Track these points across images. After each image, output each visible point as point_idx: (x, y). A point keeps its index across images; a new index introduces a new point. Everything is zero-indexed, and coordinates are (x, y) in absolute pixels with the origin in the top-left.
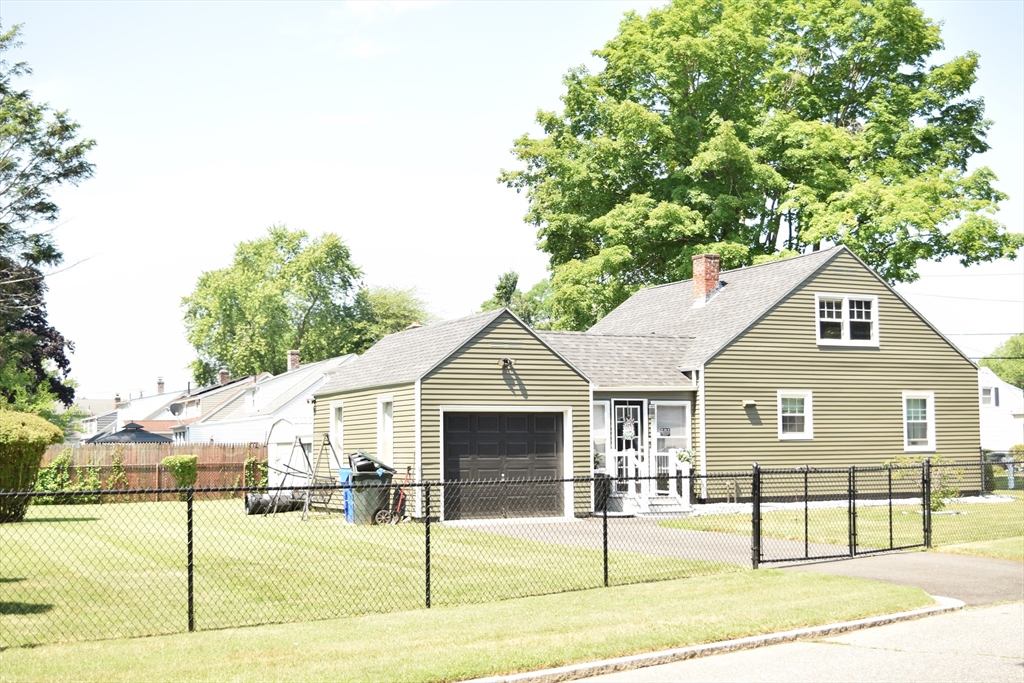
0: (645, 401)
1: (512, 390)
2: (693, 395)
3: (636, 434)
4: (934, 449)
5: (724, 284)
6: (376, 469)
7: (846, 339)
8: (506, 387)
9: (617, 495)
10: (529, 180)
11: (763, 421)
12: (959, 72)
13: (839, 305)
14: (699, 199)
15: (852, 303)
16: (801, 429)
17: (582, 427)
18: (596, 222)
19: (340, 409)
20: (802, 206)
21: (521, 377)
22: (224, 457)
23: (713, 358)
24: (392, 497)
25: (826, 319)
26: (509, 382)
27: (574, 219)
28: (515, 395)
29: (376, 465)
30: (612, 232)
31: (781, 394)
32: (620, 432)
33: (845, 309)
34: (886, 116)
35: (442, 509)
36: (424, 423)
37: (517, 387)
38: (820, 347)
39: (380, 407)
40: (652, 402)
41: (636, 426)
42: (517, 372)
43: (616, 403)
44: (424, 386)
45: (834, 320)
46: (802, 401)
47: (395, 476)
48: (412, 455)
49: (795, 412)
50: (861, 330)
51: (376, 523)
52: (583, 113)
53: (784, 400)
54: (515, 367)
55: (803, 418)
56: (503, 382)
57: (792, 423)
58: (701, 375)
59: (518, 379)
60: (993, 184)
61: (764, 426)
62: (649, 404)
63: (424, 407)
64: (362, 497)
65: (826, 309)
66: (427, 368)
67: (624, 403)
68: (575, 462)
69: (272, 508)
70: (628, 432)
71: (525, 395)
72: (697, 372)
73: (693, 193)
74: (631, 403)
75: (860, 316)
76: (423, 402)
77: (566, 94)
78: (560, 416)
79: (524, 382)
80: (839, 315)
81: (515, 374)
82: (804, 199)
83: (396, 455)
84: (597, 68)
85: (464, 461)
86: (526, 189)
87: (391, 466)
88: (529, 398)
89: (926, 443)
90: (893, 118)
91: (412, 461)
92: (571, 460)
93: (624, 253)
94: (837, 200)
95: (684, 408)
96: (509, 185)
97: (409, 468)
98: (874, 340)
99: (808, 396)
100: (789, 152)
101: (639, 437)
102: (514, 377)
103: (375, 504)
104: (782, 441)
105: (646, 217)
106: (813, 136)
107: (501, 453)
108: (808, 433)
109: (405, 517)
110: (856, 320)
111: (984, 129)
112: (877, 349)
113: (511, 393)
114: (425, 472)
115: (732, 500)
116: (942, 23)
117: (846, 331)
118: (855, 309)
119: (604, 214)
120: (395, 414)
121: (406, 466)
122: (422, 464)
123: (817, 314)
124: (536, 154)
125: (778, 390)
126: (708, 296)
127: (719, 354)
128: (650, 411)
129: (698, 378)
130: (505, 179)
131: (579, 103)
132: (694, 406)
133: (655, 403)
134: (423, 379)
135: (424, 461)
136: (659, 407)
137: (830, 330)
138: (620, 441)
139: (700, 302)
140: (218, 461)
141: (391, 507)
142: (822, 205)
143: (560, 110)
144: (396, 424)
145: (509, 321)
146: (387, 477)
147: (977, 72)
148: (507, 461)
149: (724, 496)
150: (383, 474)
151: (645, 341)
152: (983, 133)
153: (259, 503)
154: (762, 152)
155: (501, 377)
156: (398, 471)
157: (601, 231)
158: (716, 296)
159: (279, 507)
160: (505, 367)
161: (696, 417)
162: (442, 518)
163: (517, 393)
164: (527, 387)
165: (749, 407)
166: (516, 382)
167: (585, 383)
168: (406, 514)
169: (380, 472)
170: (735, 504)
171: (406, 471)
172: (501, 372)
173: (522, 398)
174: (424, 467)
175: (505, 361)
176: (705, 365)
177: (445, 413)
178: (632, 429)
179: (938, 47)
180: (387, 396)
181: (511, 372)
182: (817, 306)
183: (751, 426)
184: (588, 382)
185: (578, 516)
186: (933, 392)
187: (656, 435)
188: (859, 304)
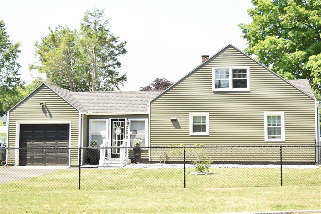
0: (126, 119)
1: (46, 115)
2: (148, 116)
3: (122, 133)
4: (284, 141)
7: (230, 88)
8: (44, 114)
11: (181, 127)
13: (228, 72)
15: (234, 71)
16: (204, 130)
17: (75, 130)
21: (49, 110)
23: (155, 100)
25: (219, 80)
26: (45, 112)
31: (191, 115)
33: (231, 74)
35: (16, 162)
36: (10, 128)
37: (48, 114)
38: (214, 92)
40: (129, 119)
41: (122, 129)
42: (48, 108)
43: (113, 120)
44: (10, 114)
45: (224, 79)
46: (204, 117)
49: (200, 123)
53: (194, 118)
54: (48, 106)
55: (205, 125)
56: (42, 112)
57: (199, 128)
58: (149, 107)
59: (48, 111)
61: (182, 129)
63: (10, 122)
65: (219, 75)
67: (117, 120)
68: (72, 144)
70: (118, 132)
71: (51, 117)
74: (120, 120)
75: (239, 77)
76: (10, 120)
78: (69, 125)
79: (51, 112)
80: (227, 77)
81: (47, 109)
85: (29, 143)
88: (53, 118)
89: (280, 137)
95: (144, 121)
98: (249, 88)
99: (207, 115)
102: (47, 110)
103: (1, 159)
104: (191, 136)
108: (207, 133)
110: (237, 78)
112: (249, 92)
113: (45, 116)
115: (163, 163)
117: (230, 84)
118: (237, 74)
123: (213, 77)
125: (190, 113)
128: (128, 123)
132: (148, 121)
135: (9, 143)
136: (131, 121)
138: (115, 136)
145: (45, 87)
148: (46, 144)
149: (159, 160)
155: (41, 110)
160: (43, 106)
162: (16, 165)
163: (48, 116)
164: (52, 114)
165: (175, 121)
166: (47, 112)
167: (77, 112)
169: (2, 147)
172: (41, 108)
173: (50, 118)
174: (9, 145)
175: (42, 104)
176: (151, 102)
177: (20, 124)
178: (120, 131)
181: (45, 108)
182: (213, 73)
183: (175, 129)
184: (79, 111)
185: (72, 166)
186: (284, 112)
187: (130, 133)
188: (240, 71)
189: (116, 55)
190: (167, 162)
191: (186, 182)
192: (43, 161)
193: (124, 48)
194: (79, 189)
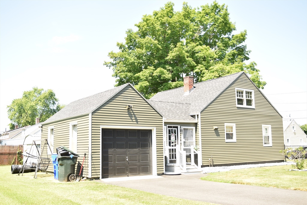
0: (179, 127)
1: (131, 119)
2: (196, 125)
3: (176, 140)
4: (271, 146)
5: (194, 87)
6: (69, 155)
7: (245, 105)
8: (129, 118)
9: (170, 165)
10: (113, 65)
11: (220, 135)
12: (242, 36)
13: (242, 93)
14: (169, 68)
15: (246, 92)
16: (232, 138)
17: (159, 136)
18: (137, 75)
19: (52, 129)
20: (201, 71)
21: (135, 114)
22: (10, 150)
23: (203, 110)
24: (76, 167)
25: (239, 98)
26: (130, 116)
27: (129, 74)
28: (133, 121)
29: (70, 153)
30: (142, 77)
32: (170, 139)
33: (244, 94)
34: (222, 48)
35: (101, 173)
36: (93, 133)
37: (134, 118)
38: (238, 108)
39: (71, 127)
40: (182, 127)
41: (175, 136)
42: (134, 111)
43: (169, 127)
44: (93, 116)
45: (241, 98)
46: (232, 128)
47: (78, 158)
48: (87, 148)
49: (230, 132)
50: (249, 102)
51: (69, 181)
52: (132, 43)
53: (227, 127)
54: (133, 109)
55: (232, 134)
56: (128, 116)
57: (230, 136)
58: (199, 116)
59: (134, 115)
60: (256, 67)
61: (221, 137)
62: (180, 128)
63: (93, 126)
64: (63, 168)
65: (238, 94)
66: (95, 108)
67: (171, 127)
68: (157, 151)
69: (22, 171)
70: (173, 138)
72: (198, 115)
73: (167, 66)
74: (174, 127)
75: (248, 97)
76: (93, 123)
77: (126, 37)
78: (150, 131)
79: (137, 116)
80: (242, 96)
81: (133, 112)
82: (201, 69)
83: (78, 148)
84: (136, 30)
85: (110, 151)
86: (112, 67)
87: (76, 153)
88: (139, 123)
89: (269, 143)
90: (224, 48)
91: (87, 151)
92: (156, 150)
93: (147, 84)
94: (212, 69)
95: (192, 129)
96: (107, 66)
97: (85, 154)
98: (253, 106)
99: (234, 125)
100: (196, 55)
101: (177, 141)
102: (132, 113)
103: (69, 171)
104: (227, 143)
105: (153, 73)
106: (203, 50)
107: (126, 148)
108: (234, 139)
109: (83, 177)
110: (247, 98)
111: (249, 53)
112: (254, 109)
113: (131, 120)
114: (93, 156)
115: (211, 166)
116: (235, 23)
117: (245, 102)
118: (247, 95)
119: (139, 72)
120: (78, 130)
121: (84, 154)
122: (92, 152)
123: (236, 96)
124: (116, 56)
125: (225, 123)
126: (190, 91)
127: (205, 108)
128: (181, 131)
129: (198, 118)
130: (106, 64)
131: (130, 40)
132: (196, 129)
133: (183, 127)
134: (93, 113)
135: (93, 151)
136: (184, 129)
137: (240, 101)
138: (170, 143)
139: (187, 93)
140: (8, 152)
141: (75, 172)
142: (207, 71)
143: (124, 42)
144: (78, 134)
145: (130, 89)
146: (75, 159)
147: (246, 36)
148: (129, 151)
149: (208, 164)
150: (73, 157)
151: (174, 104)
152: (248, 54)
153: (17, 169)
154: (188, 55)
155: (127, 113)
156: (80, 156)
157: (138, 77)
158: (192, 91)
159: (25, 170)
160: (129, 108)
161: (197, 133)
162: (101, 178)
163: (133, 120)
164: (138, 118)
165: (216, 129)
166: (133, 116)
167: (161, 117)
168: (83, 176)
169: (72, 156)
170: (212, 167)
171: (84, 156)
172: (127, 111)
173: (136, 123)
174: (93, 154)
175: (129, 106)
176: (201, 112)
177: (102, 129)
179: (234, 29)
180: (75, 122)
181: (131, 111)
182: (236, 92)
183: (216, 137)
184: (162, 117)
185: (158, 175)
186: (271, 125)
187: (183, 140)
188: (248, 92)
190: (214, 166)
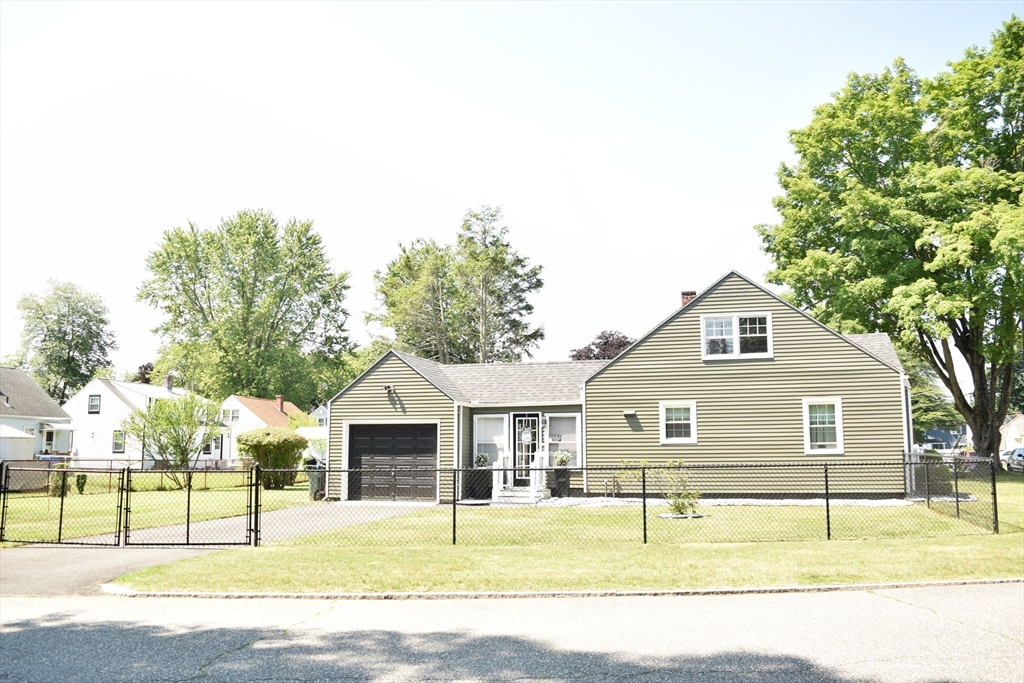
0: (540, 414)
2: (580, 408)
4: (841, 452)
7: (734, 353)
8: (391, 406)
11: (644, 429)
13: (730, 324)
15: (743, 321)
16: (688, 434)
17: (448, 435)
21: (402, 398)
23: (594, 377)
25: (714, 337)
26: (393, 402)
28: (397, 411)
29: (317, 461)
31: (663, 405)
32: (520, 438)
33: (736, 327)
35: (346, 493)
36: (332, 432)
37: (399, 406)
38: (705, 362)
40: (545, 414)
41: (534, 433)
42: (400, 395)
43: (516, 416)
44: (333, 407)
45: (723, 337)
46: (688, 410)
49: (680, 420)
50: (754, 345)
51: (316, 500)
53: (668, 410)
54: (397, 391)
55: (689, 425)
56: (389, 402)
57: (677, 430)
58: (584, 391)
59: (399, 400)
61: (645, 432)
62: (544, 416)
63: (332, 421)
65: (714, 329)
67: (524, 416)
70: (526, 438)
71: (404, 412)
74: (530, 415)
75: (753, 331)
76: (332, 418)
78: (434, 427)
79: (404, 402)
80: (728, 332)
81: (397, 397)
85: (365, 459)
88: (407, 413)
89: (835, 446)
95: (575, 418)
98: (771, 352)
99: (692, 405)
101: (536, 442)
102: (396, 399)
104: (663, 445)
107: (392, 454)
108: (693, 439)
110: (748, 335)
112: (771, 360)
113: (394, 409)
115: (610, 496)
117: (736, 346)
118: (748, 326)
123: (704, 333)
125: (660, 402)
127: (600, 373)
128: (545, 422)
133: (548, 416)
134: (333, 402)
136: (551, 418)
137: (718, 346)
138: (521, 445)
145: (394, 358)
148: (396, 460)
149: (601, 491)
155: (387, 399)
160: (388, 392)
162: (346, 499)
164: (405, 406)
165: (630, 417)
166: (398, 402)
167: (451, 401)
169: (318, 466)
170: (614, 499)
172: (386, 395)
173: (402, 413)
175: (387, 387)
176: (587, 382)
177: (349, 425)
178: (529, 436)
181: (394, 395)
182: (703, 326)
183: (632, 433)
184: (454, 401)
185: (442, 502)
186: (841, 397)
187: (548, 440)
188: (753, 321)
189: (523, 291)
190: (618, 495)
191: (647, 533)
192: (390, 491)
193: (538, 277)
194: (454, 543)
